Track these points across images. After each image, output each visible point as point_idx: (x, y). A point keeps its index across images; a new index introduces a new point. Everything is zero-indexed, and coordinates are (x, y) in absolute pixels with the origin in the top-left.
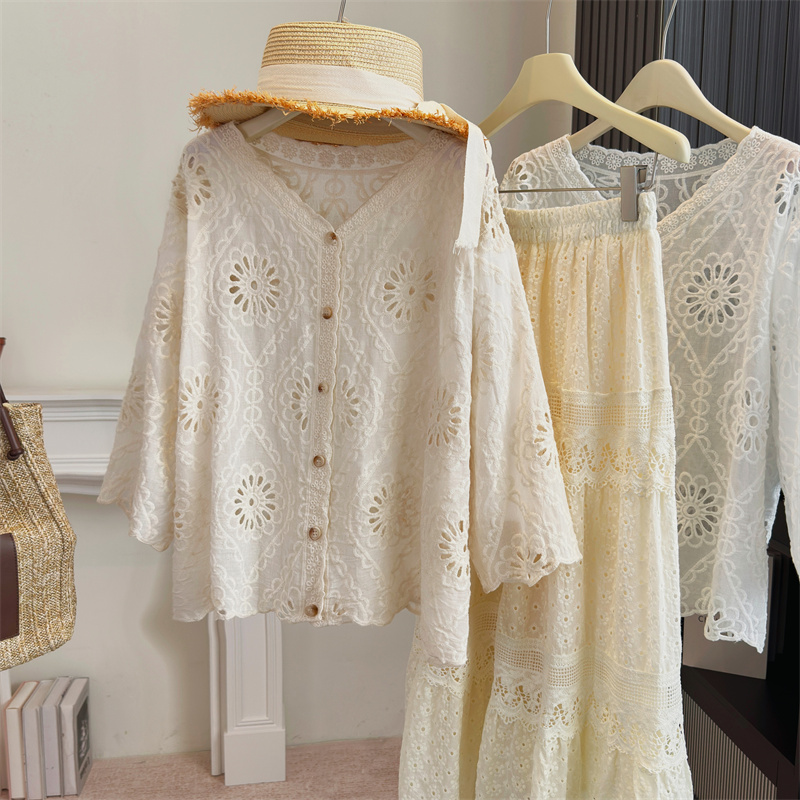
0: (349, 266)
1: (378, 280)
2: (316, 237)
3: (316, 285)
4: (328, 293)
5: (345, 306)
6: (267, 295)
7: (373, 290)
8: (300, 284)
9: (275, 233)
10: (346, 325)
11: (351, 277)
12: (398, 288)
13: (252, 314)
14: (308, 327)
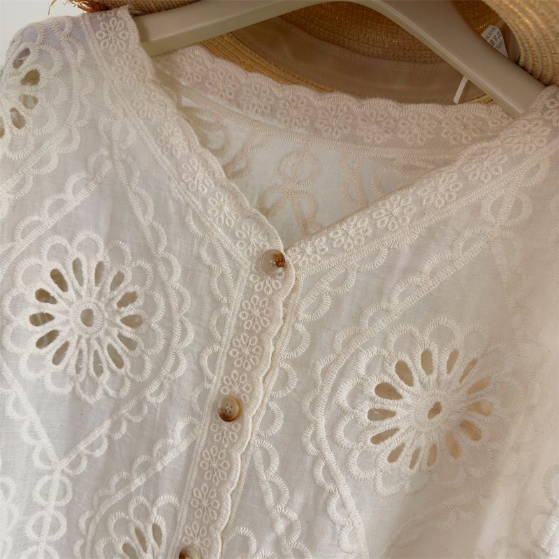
0: (301, 328)
1: (362, 371)
2: (239, 253)
3: (216, 347)
4: (241, 370)
5: (274, 406)
6: (109, 340)
7: (346, 389)
8: (183, 338)
9: (152, 227)
10: (267, 445)
11: (301, 350)
12: (408, 399)
13: (72, 370)
14: (181, 425)
